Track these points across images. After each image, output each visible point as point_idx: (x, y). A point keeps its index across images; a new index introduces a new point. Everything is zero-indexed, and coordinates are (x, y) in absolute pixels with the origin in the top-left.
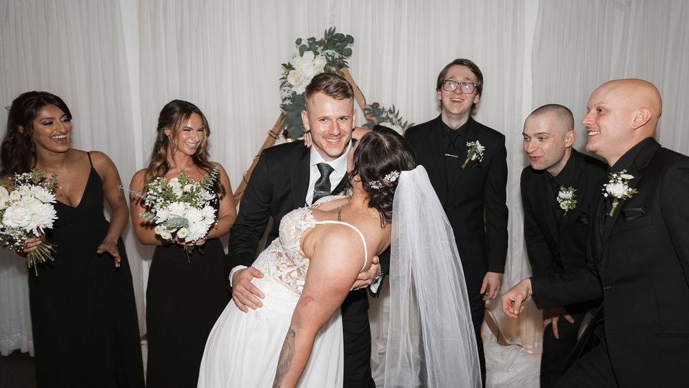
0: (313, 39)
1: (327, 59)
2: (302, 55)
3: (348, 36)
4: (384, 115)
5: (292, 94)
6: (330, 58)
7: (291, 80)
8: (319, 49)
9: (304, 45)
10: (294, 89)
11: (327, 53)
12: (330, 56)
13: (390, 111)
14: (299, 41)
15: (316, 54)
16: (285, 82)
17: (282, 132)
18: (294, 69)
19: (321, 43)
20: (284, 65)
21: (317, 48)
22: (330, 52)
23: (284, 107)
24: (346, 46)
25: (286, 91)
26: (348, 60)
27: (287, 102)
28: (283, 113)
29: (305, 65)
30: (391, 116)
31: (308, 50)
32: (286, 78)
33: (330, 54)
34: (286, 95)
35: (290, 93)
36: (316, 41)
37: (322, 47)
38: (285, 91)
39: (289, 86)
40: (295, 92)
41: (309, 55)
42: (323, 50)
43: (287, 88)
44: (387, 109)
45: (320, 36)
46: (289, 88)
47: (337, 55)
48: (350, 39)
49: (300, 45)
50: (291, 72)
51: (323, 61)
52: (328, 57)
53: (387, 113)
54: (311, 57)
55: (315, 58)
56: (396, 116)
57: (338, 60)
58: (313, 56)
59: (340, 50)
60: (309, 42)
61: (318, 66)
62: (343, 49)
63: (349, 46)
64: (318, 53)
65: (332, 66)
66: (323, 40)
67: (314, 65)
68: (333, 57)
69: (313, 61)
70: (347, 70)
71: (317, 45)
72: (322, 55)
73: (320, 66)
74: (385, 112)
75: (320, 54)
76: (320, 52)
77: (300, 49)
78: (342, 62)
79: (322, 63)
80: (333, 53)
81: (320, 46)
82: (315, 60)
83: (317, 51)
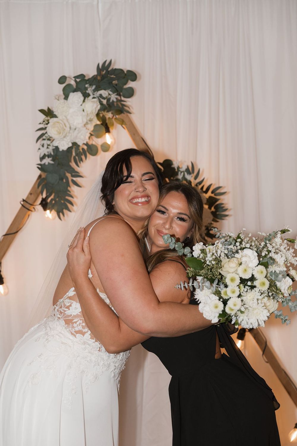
0: (82, 76)
1: (101, 103)
2: (66, 97)
3: (129, 71)
4: (180, 176)
5: (53, 150)
6: (105, 102)
7: (52, 131)
8: (90, 91)
9: (69, 85)
10: (55, 144)
11: (101, 96)
12: (104, 98)
13: (187, 170)
14: (62, 80)
15: (86, 96)
16: (43, 135)
17: (39, 201)
18: (56, 116)
19: (92, 81)
20: (42, 111)
21: (86, 89)
22: (104, 93)
23: (42, 168)
24: (126, 84)
25: (46, 146)
26: (129, 102)
27: (47, 161)
28: (40, 176)
29: (71, 110)
30: (188, 177)
31: (75, 91)
32: (45, 128)
33: (104, 96)
34: (45, 151)
35: (51, 148)
36: (86, 78)
37: (94, 87)
38: (43, 146)
39: (49, 140)
40: (57, 148)
41: (76, 97)
42: (95, 90)
43: (46, 142)
44: (184, 168)
45: (91, 72)
46: (49, 142)
47: (114, 97)
48: (132, 76)
49: (64, 85)
50: (53, 120)
51: (95, 105)
52: (102, 100)
53: (182, 174)
54: (80, 100)
55: (84, 101)
56: (196, 178)
57: (115, 104)
58: (82, 98)
59: (118, 90)
60: (76, 81)
61: (89, 112)
62: (122, 89)
63: (131, 84)
64: (89, 95)
65: (108, 112)
66: (94, 78)
67: (83, 111)
68: (108, 100)
69: (81, 105)
70: (127, 116)
71: (87, 84)
72: (94, 98)
73: (92, 113)
74: (181, 172)
75: (92, 96)
76: (91, 94)
77: (64, 89)
78: (121, 106)
79: (94, 108)
80: (109, 94)
81: (91, 85)
82: (84, 103)
83: (87, 92)
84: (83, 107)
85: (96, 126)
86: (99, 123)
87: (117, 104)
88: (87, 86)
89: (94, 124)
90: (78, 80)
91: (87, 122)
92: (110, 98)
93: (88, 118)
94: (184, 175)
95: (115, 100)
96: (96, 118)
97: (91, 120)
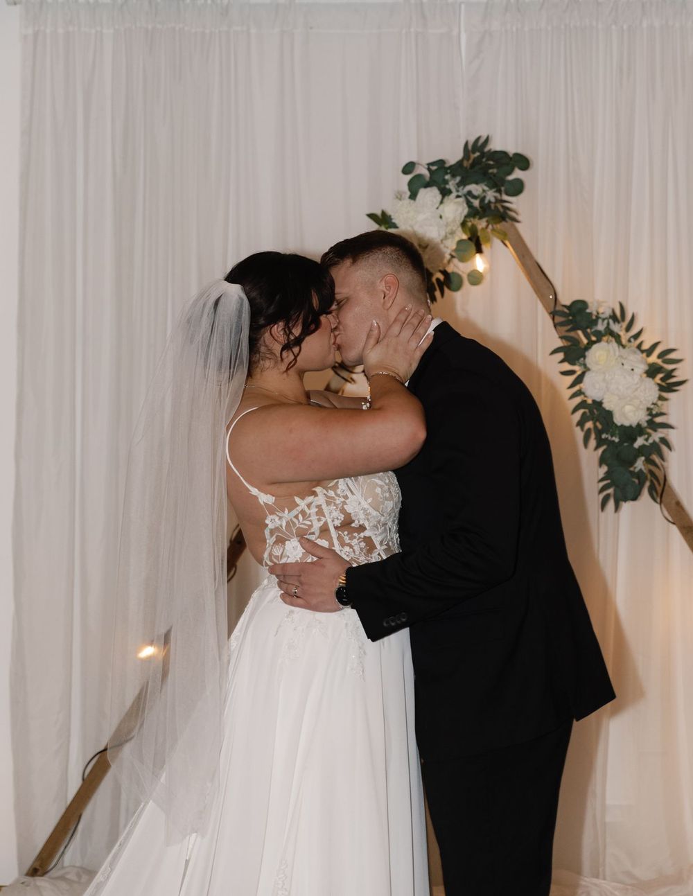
0: (441, 163)
1: (469, 205)
2: (413, 196)
3: (517, 155)
4: (601, 327)
6: (476, 203)
8: (451, 185)
9: (419, 176)
11: (470, 193)
12: (475, 197)
13: (613, 317)
14: (408, 168)
15: (445, 193)
18: (394, 226)
19: (457, 169)
20: (372, 216)
21: (446, 182)
22: (476, 189)
24: (510, 173)
26: (515, 203)
29: (421, 217)
30: (615, 328)
31: (428, 185)
33: (476, 193)
36: (447, 165)
37: (458, 179)
41: (429, 195)
42: (459, 185)
44: (608, 313)
45: (453, 155)
47: (491, 195)
48: (522, 162)
49: (411, 176)
51: (460, 209)
52: (472, 200)
53: (606, 322)
54: (435, 201)
55: (442, 202)
56: (628, 329)
57: (493, 206)
58: (439, 197)
59: (497, 183)
60: (429, 169)
61: (450, 220)
62: (503, 182)
63: (517, 174)
64: (450, 192)
65: (480, 218)
66: (460, 163)
67: (441, 217)
68: (482, 200)
69: (437, 208)
70: (513, 225)
71: (447, 173)
72: (458, 197)
73: (454, 221)
74: (604, 320)
75: (454, 194)
76: (453, 190)
77: (410, 183)
78: (501, 210)
79: (459, 212)
80: (484, 191)
81: (454, 176)
82: (442, 206)
83: (447, 187)
84: (439, 212)
85: (460, 242)
86: (465, 237)
87: (496, 207)
88: (447, 177)
89: (457, 239)
90: (434, 168)
91: (446, 236)
92: (485, 197)
93: (449, 229)
94: (608, 324)
95: (493, 200)
96: (460, 229)
97: (453, 233)
